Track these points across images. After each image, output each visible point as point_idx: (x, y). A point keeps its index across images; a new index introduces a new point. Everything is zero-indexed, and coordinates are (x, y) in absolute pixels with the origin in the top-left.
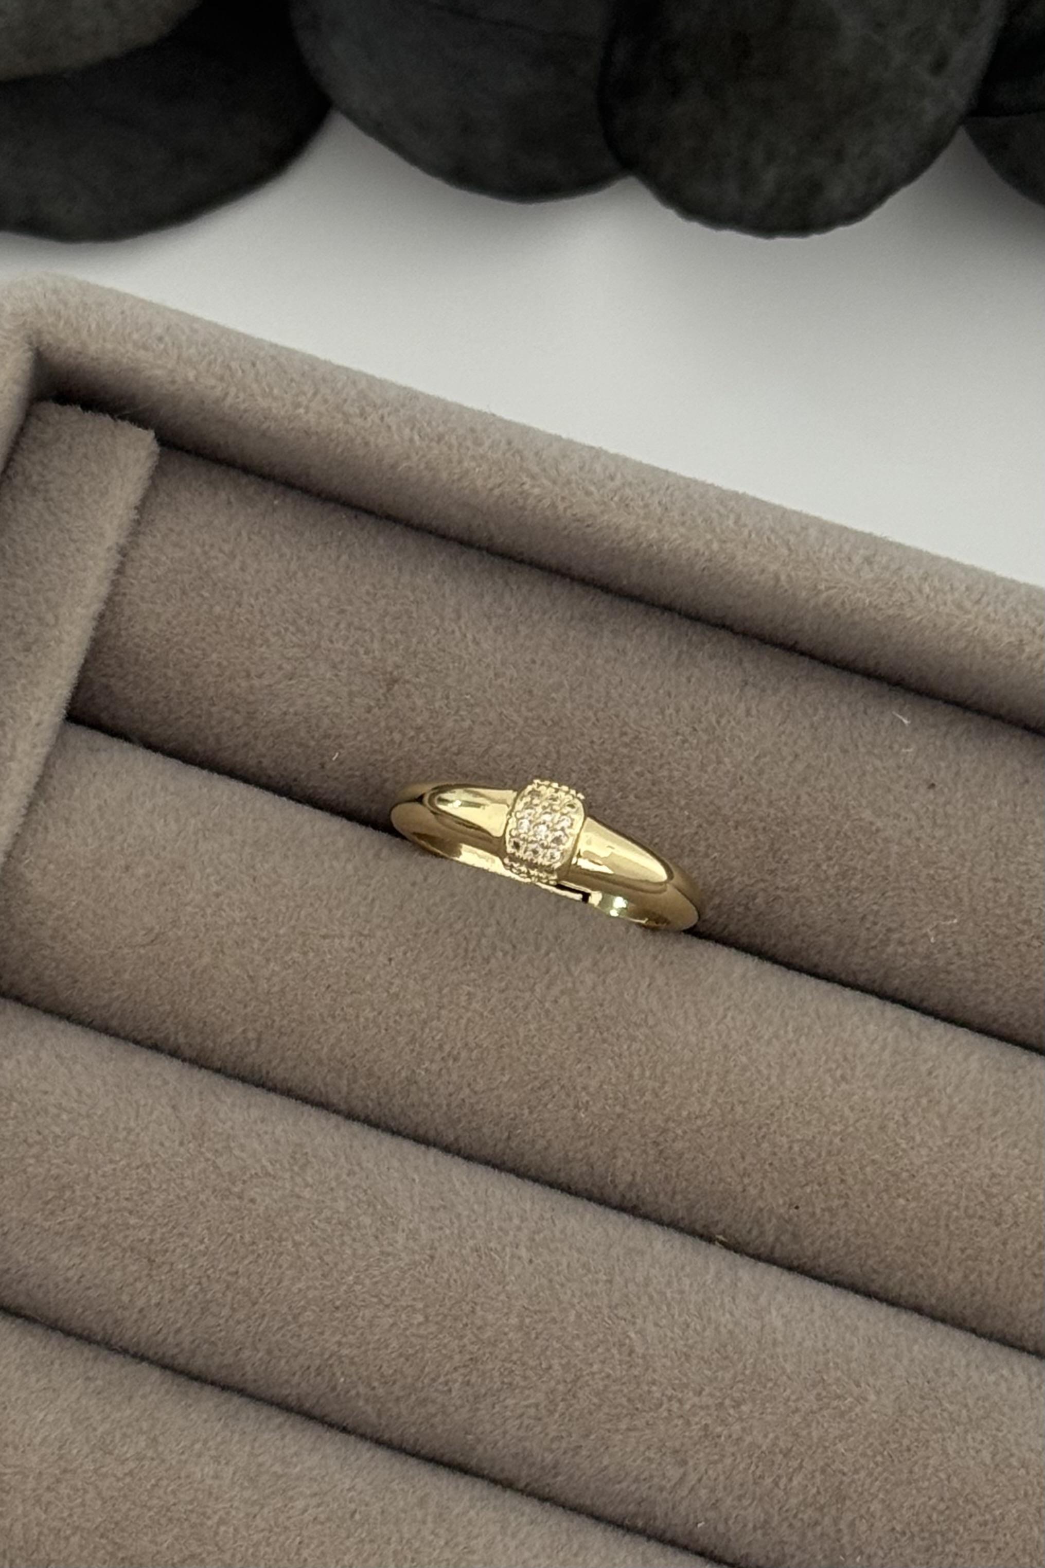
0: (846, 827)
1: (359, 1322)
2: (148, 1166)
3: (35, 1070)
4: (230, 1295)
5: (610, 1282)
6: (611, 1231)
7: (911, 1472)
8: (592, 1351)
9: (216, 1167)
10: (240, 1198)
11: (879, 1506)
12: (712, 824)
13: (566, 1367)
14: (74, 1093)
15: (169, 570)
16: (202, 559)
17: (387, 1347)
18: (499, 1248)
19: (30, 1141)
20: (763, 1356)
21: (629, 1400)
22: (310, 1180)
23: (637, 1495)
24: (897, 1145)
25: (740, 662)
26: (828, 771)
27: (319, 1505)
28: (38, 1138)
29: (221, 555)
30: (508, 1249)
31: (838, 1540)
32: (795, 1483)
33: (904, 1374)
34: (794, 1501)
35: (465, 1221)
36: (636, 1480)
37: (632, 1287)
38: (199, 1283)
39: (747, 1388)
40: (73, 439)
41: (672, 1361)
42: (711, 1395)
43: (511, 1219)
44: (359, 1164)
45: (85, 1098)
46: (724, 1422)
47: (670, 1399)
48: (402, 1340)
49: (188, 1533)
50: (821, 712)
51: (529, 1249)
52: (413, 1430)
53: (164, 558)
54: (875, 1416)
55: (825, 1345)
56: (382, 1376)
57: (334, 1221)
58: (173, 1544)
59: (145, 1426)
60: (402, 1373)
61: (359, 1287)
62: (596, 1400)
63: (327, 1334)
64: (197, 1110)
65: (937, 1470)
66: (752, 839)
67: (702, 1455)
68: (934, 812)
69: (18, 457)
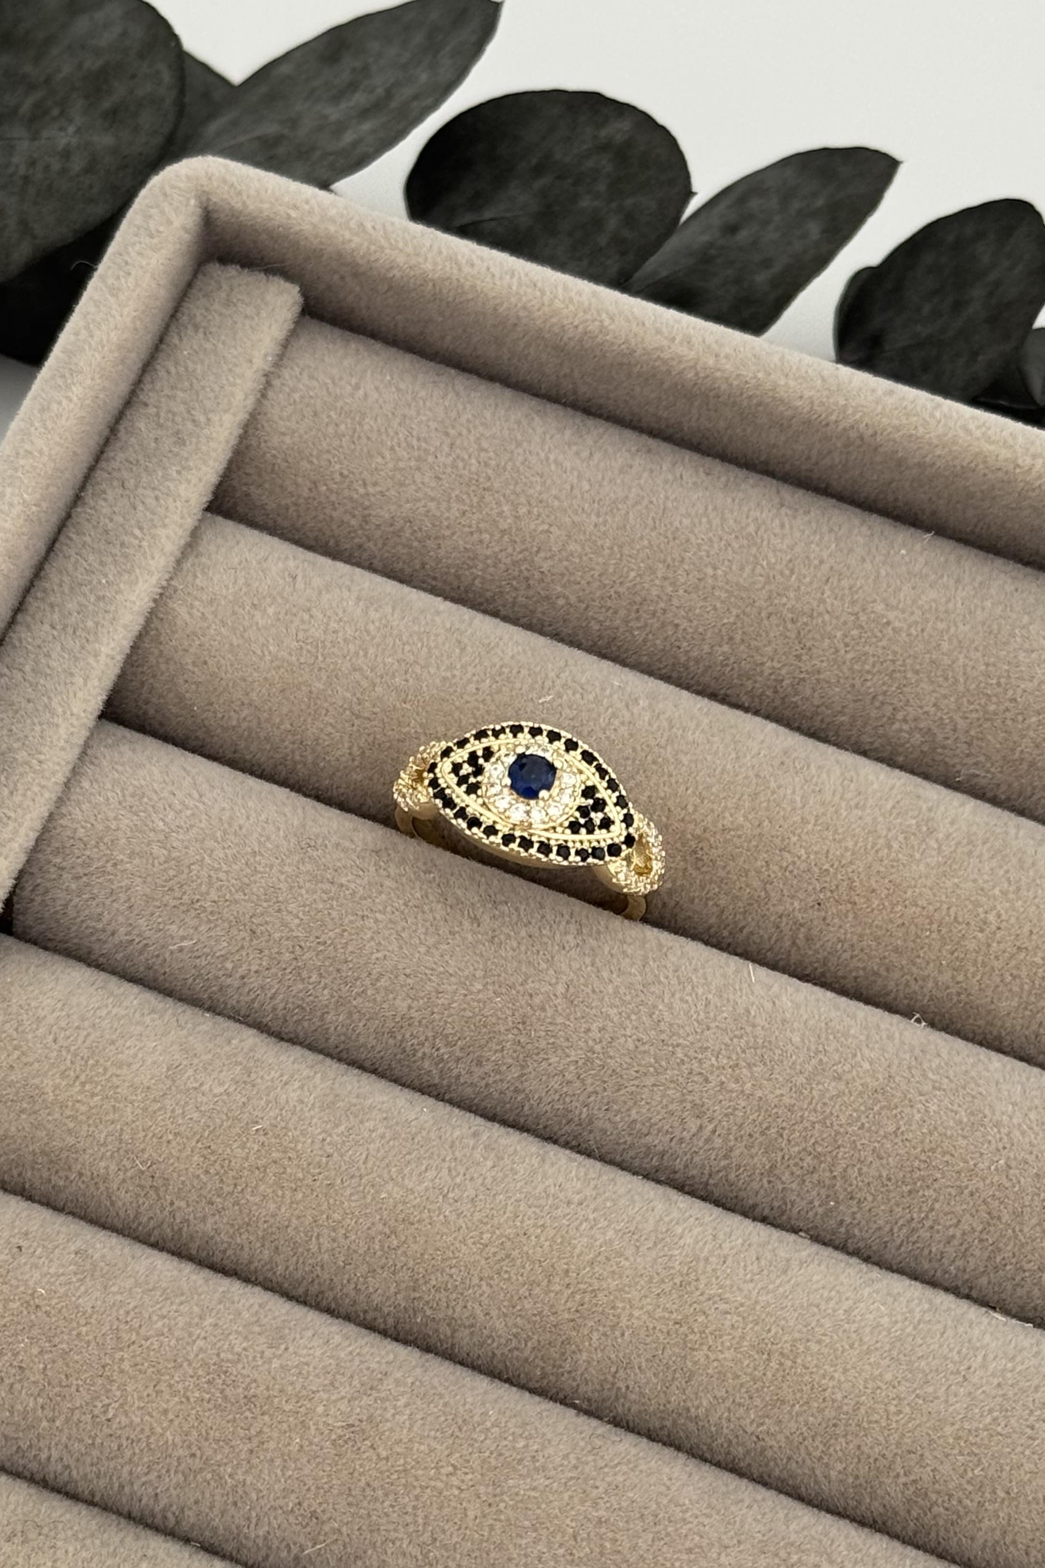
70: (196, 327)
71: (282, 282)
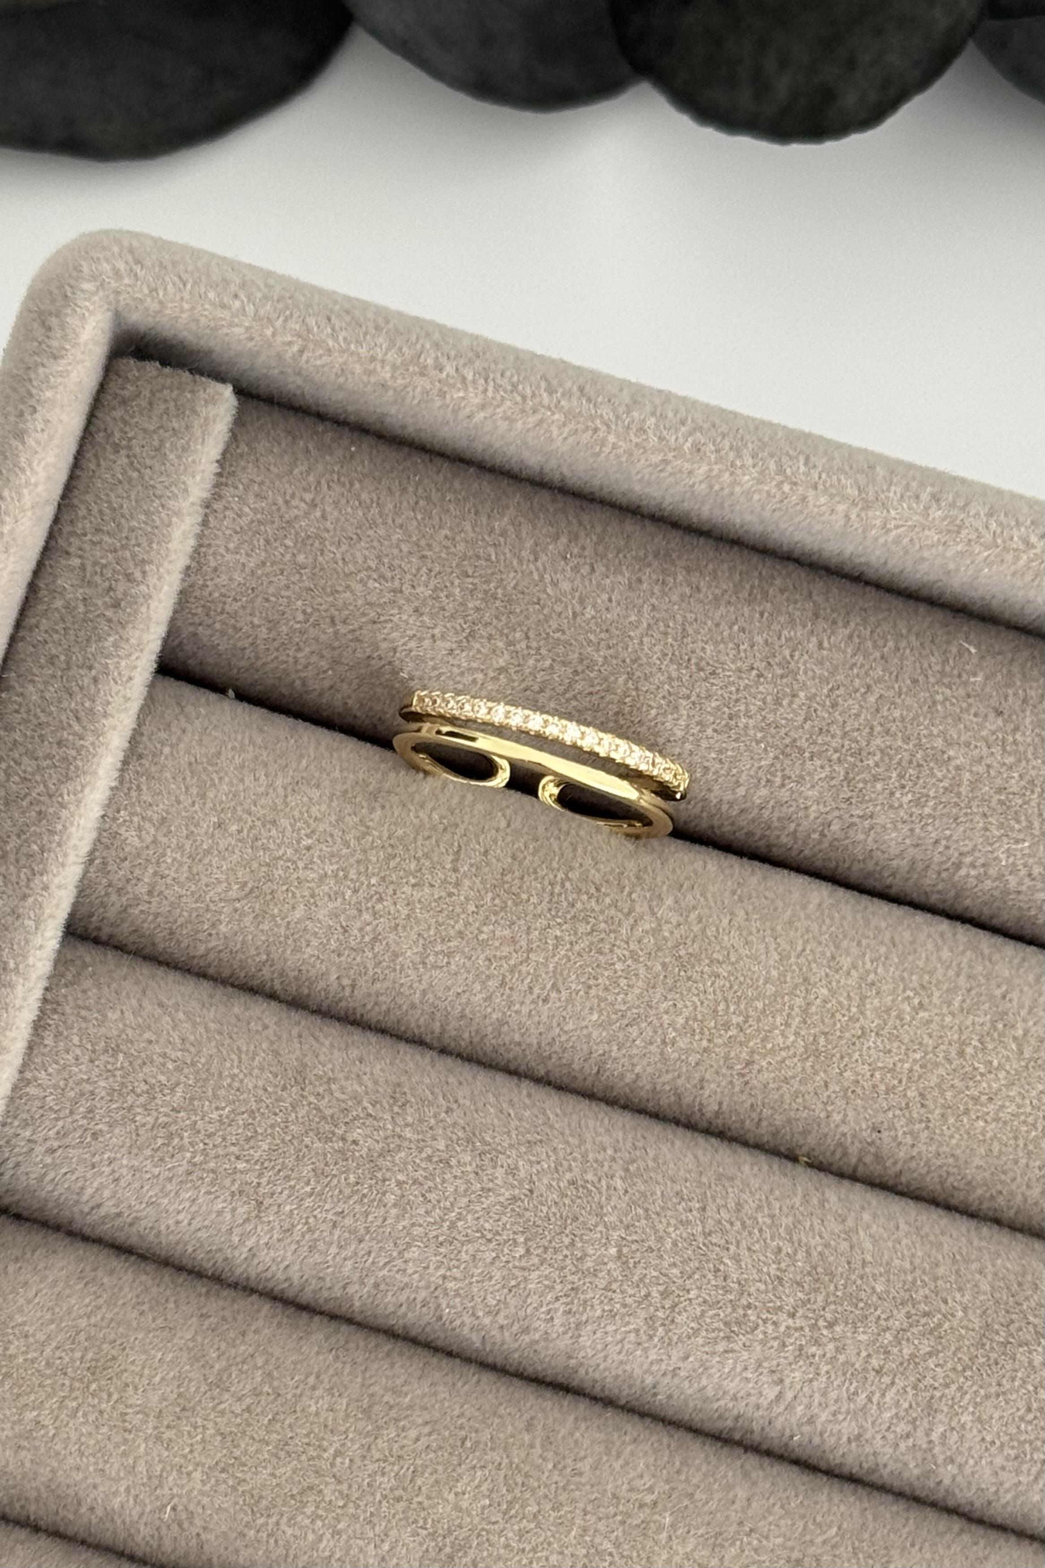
0: (919, 756)
1: (464, 1256)
2: (253, 1112)
3: (140, 1020)
4: (337, 1232)
5: (704, 1209)
6: (702, 1158)
7: (999, 1385)
8: (689, 1277)
9: (318, 1109)
10: (343, 1139)
11: (970, 1418)
12: (788, 755)
13: (665, 1294)
14: (178, 1041)
15: (252, 521)
16: (284, 509)
17: (491, 1278)
18: (595, 1179)
19: (138, 1091)
20: (853, 1277)
21: (726, 1324)
22: (410, 1119)
23: (735, 1412)
24: (975, 1069)
25: (810, 595)
26: (898, 701)
27: (430, 1434)
28: (146, 1087)
29: (303, 505)
30: (604, 1183)
31: (930, 1450)
32: (888, 1399)
33: (988, 1289)
34: (887, 1415)
35: (561, 1154)
36: (735, 1398)
37: (724, 1214)
38: (307, 1223)
39: (840, 1309)
40: (153, 393)
41: (765, 1283)
42: (806, 1317)
43: (605, 1150)
44: (456, 1101)
45: (188, 1045)
46: (817, 1343)
47: (765, 1321)
48: (505, 1272)
49: (306, 1464)
50: (891, 644)
51: (623, 1179)
52: (516, 1355)
53: (246, 509)
54: (963, 1332)
55: (911, 1263)
56: (487, 1305)
57: (435, 1159)
58: (291, 1478)
59: (260, 1362)
60: (505, 1303)
61: (460, 1224)
62: (693, 1325)
63: (432, 1267)
64: (298, 1052)
65: (1024, 1382)
66: (828, 769)
67: (797, 1374)
68: (1004, 741)
69: (99, 415)
71: (211, 384)
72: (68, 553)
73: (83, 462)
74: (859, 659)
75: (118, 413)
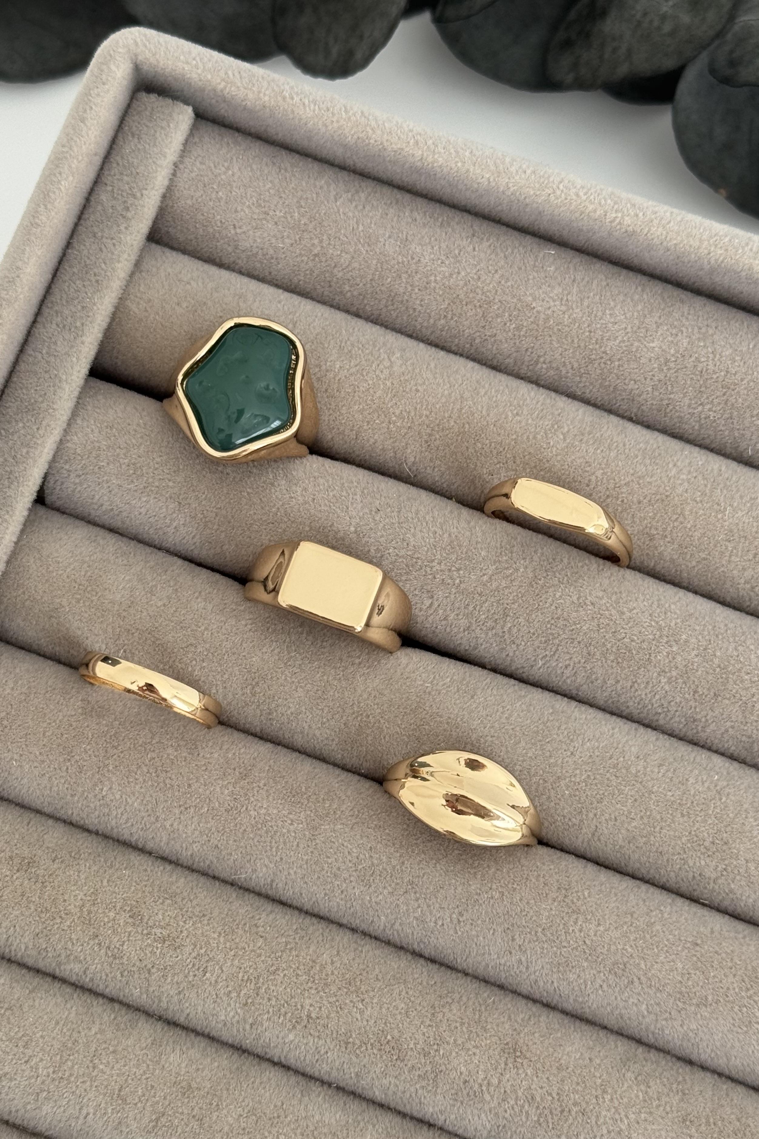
0: (519, 305)
4: (217, 518)
16: (214, 170)
26: (511, 278)
29: (223, 168)
40: (153, 109)
50: (510, 251)
66: (474, 311)
68: (562, 299)
69: (126, 118)
70: (133, 135)
71: (182, 105)
72: (106, 184)
73: (117, 141)
74: (493, 256)
75: (136, 118)
